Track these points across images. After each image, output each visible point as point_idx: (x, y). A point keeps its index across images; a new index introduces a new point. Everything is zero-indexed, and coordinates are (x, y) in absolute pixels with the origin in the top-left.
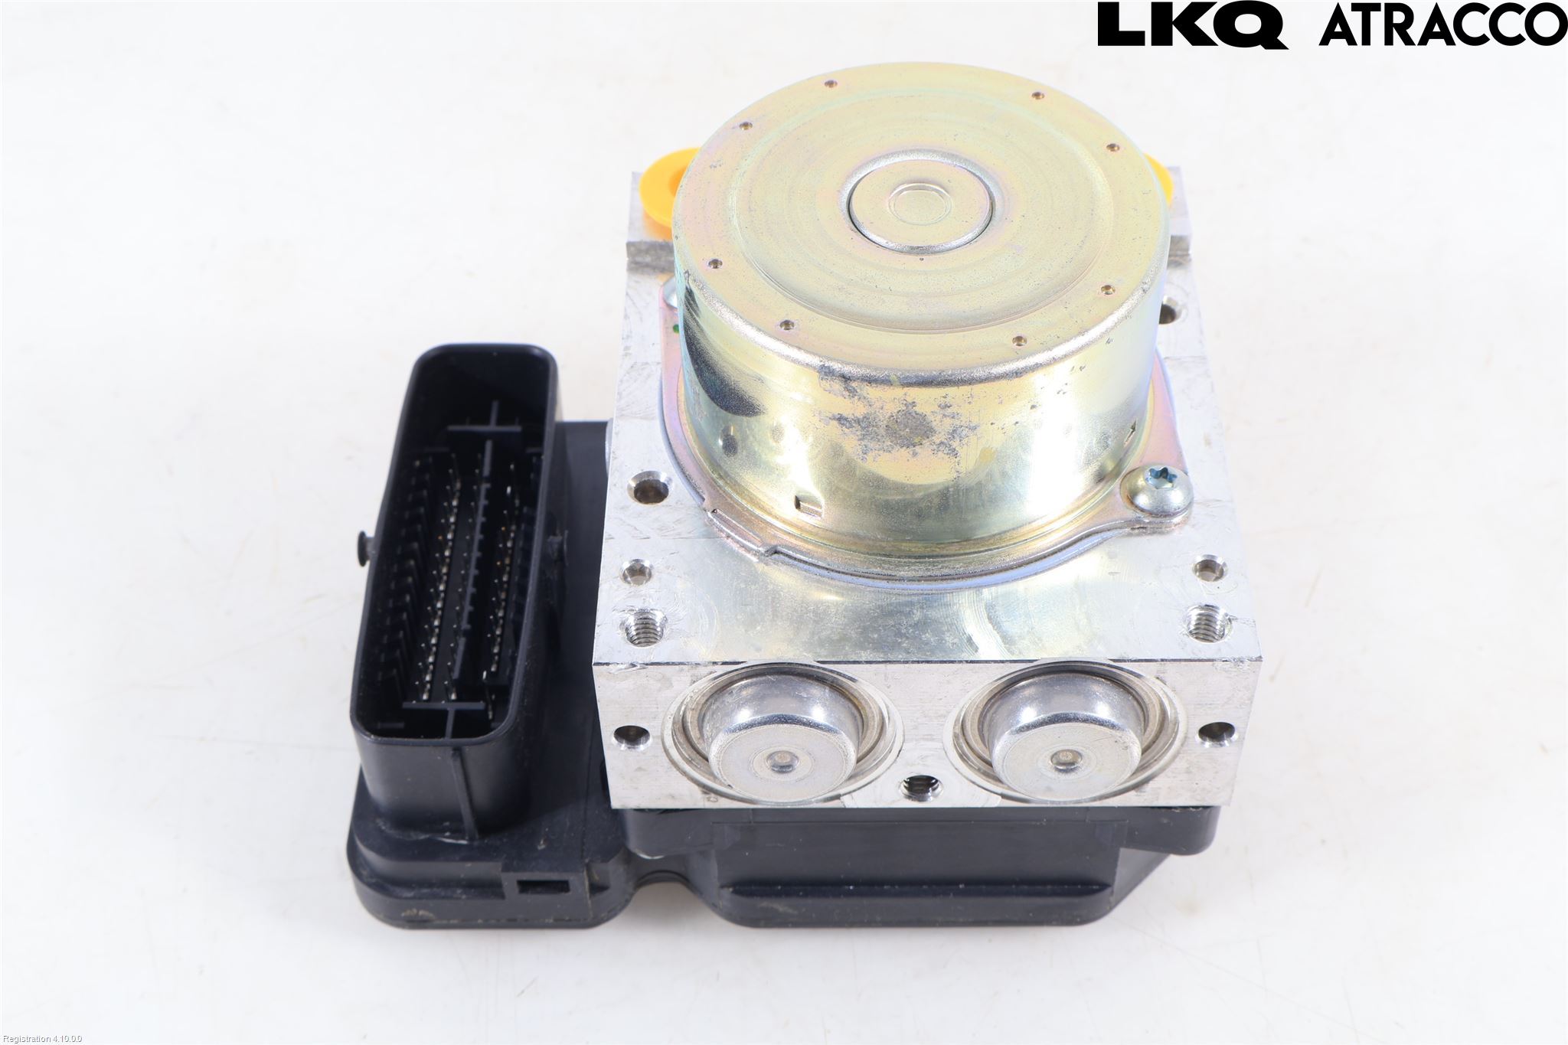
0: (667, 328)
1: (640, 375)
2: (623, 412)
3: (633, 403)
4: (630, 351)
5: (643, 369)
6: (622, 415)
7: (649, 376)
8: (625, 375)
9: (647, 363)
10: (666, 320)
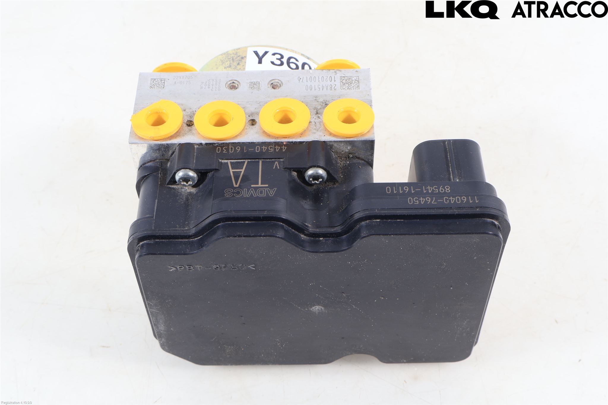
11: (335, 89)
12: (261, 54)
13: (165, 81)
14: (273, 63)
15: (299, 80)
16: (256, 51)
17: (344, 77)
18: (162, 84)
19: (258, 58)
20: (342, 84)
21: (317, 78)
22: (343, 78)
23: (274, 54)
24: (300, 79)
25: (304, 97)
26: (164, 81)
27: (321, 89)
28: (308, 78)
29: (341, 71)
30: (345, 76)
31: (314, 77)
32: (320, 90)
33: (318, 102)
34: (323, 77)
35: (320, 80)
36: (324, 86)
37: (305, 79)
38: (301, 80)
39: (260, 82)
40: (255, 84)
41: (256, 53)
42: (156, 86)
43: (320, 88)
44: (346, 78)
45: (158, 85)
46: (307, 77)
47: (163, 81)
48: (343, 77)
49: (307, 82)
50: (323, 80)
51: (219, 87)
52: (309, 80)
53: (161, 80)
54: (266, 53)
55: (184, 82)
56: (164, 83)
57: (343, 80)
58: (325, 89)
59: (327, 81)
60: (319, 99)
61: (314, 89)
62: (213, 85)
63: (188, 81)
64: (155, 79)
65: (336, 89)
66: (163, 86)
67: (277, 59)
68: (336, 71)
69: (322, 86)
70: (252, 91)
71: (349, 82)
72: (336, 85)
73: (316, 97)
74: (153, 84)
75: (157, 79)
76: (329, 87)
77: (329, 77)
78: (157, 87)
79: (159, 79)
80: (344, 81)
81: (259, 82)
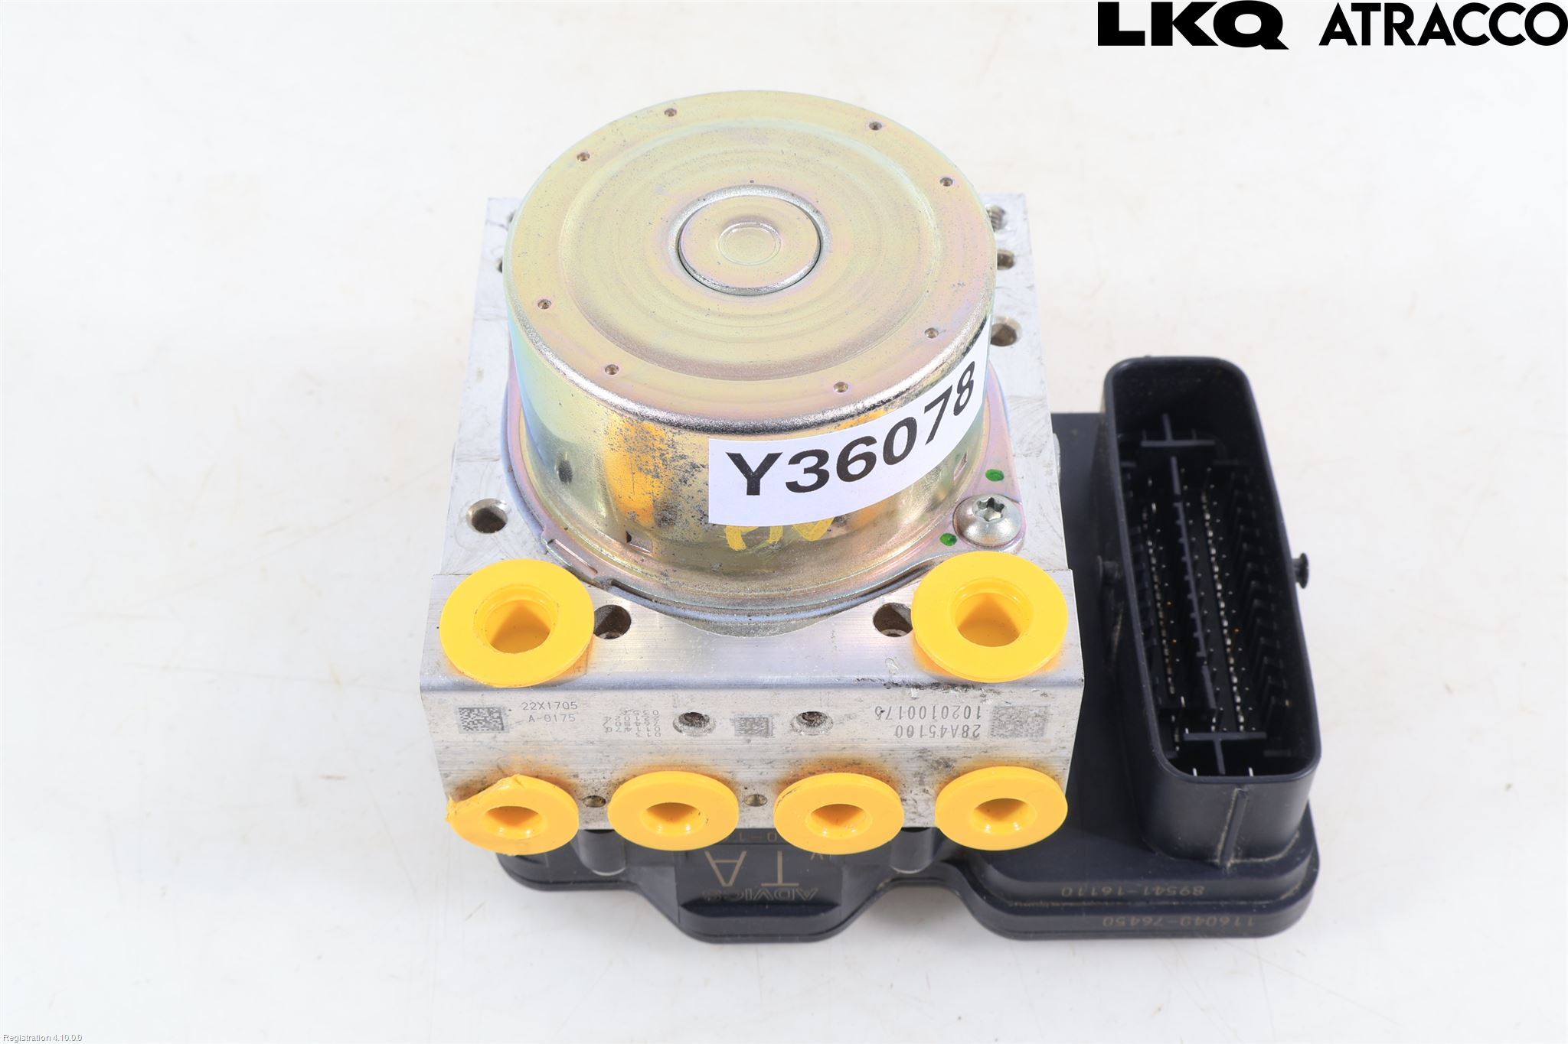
0: (1010, 476)
1: (1031, 443)
2: (1040, 403)
3: (1032, 412)
4: (1046, 469)
5: (1029, 449)
6: (1041, 400)
7: (1021, 442)
8: (1046, 442)
9: (1026, 456)
10: (1013, 485)
11: (976, 734)
12: (754, 465)
13: (500, 715)
14: (793, 487)
15: (879, 715)
16: (739, 455)
17: (1006, 708)
18: (496, 722)
19: (746, 476)
20: (996, 722)
21: (930, 710)
22: (1004, 711)
23: (796, 460)
24: (882, 712)
25: (891, 752)
26: (498, 715)
27: (938, 733)
28: (905, 709)
29: (999, 693)
30: (1009, 705)
31: (921, 709)
32: (934, 737)
33: (926, 760)
34: (945, 709)
35: (938, 714)
36: (946, 729)
37: (895, 713)
38: (884, 715)
39: (770, 719)
40: (757, 724)
41: (738, 460)
42: (479, 725)
43: (934, 732)
44: (1011, 710)
45: (484, 723)
46: (901, 707)
47: (496, 715)
48: (1004, 708)
49: (900, 718)
50: (945, 714)
51: (657, 729)
52: (905, 715)
53: (490, 713)
54: (771, 459)
55: (555, 716)
56: (500, 717)
57: (1003, 714)
58: (948, 735)
59: (956, 716)
60: (931, 756)
61: (919, 734)
62: (637, 724)
63: (565, 715)
64: (471, 710)
65: (978, 734)
66: (500, 726)
67: (807, 471)
68: (985, 693)
69: (942, 728)
70: (748, 738)
71: (1018, 719)
72: (979, 726)
73: (923, 751)
74: (470, 719)
75: (478, 709)
76: (960, 731)
77: (962, 709)
78: (484, 726)
79: (483, 709)
80: (1004, 718)
81: (767, 719)
